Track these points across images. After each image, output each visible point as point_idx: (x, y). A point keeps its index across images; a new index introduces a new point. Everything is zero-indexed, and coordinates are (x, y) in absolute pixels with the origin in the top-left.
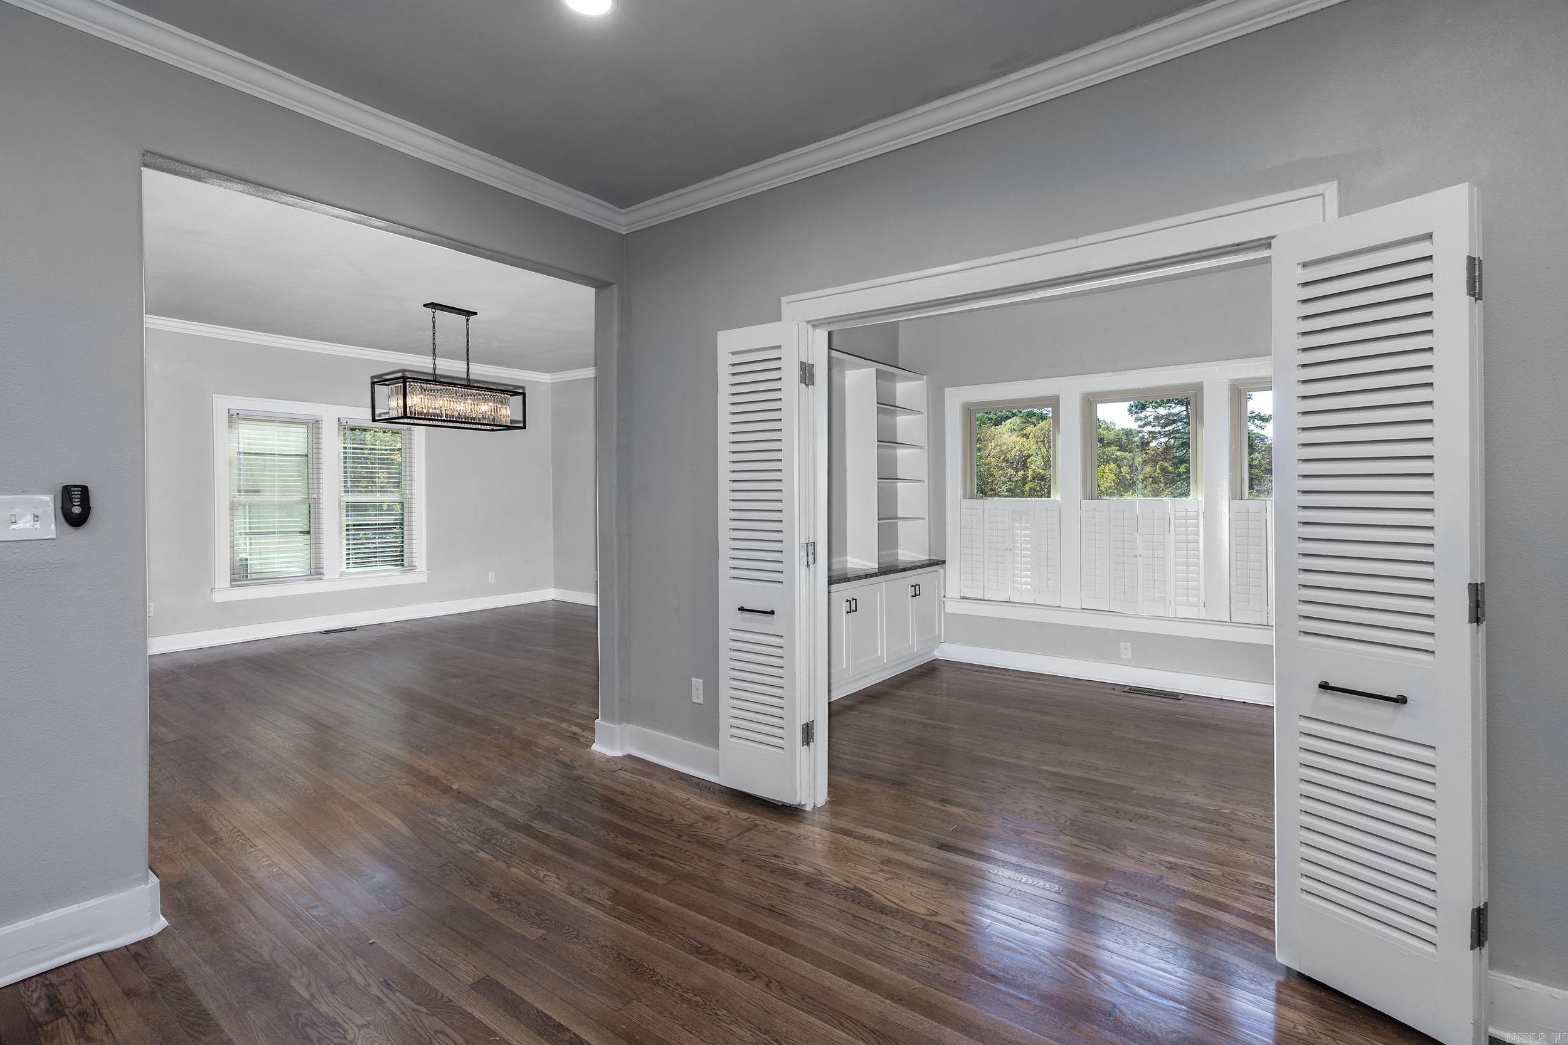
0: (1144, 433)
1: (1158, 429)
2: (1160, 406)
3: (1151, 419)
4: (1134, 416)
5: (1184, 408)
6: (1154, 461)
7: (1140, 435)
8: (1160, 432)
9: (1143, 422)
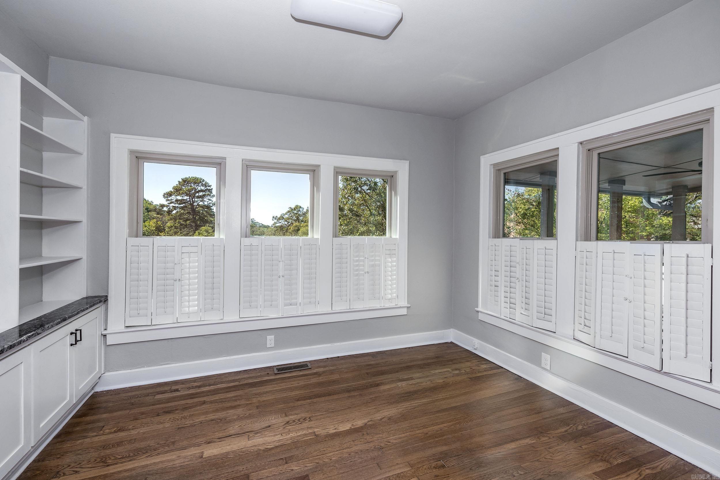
0: (170, 207)
1: (177, 205)
2: (178, 195)
3: (174, 201)
4: (166, 198)
5: (188, 197)
6: (175, 219)
7: (168, 207)
8: (178, 207)
9: (170, 201)
